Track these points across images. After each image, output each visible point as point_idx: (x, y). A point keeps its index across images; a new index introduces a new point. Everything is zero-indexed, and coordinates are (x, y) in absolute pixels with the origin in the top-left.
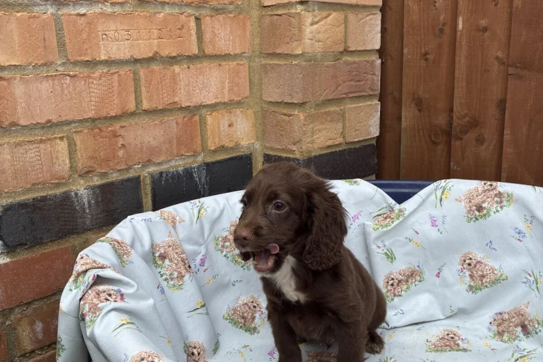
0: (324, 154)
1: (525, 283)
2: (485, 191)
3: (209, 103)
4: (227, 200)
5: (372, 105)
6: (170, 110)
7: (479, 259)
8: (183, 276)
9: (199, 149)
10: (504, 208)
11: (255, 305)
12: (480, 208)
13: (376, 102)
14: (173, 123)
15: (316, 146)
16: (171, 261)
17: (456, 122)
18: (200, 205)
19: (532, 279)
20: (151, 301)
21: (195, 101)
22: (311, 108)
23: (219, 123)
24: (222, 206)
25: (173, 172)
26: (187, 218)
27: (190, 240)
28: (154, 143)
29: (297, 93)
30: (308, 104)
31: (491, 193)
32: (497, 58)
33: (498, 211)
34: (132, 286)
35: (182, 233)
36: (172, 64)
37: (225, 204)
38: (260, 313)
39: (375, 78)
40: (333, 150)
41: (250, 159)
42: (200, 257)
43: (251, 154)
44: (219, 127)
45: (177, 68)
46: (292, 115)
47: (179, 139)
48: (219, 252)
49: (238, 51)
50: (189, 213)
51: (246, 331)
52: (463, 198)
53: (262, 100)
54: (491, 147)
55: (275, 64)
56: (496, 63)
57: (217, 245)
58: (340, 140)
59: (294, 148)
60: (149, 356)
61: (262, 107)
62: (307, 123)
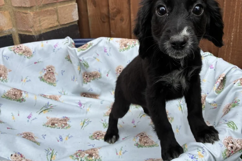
0: (49, 32)
5: (72, 5)
15: (43, 28)
17: (111, 11)
22: (37, 9)
29: (27, 1)
30: (35, 7)
40: (54, 29)
41: (11, 37)
43: (11, 34)
46: (27, 13)
53: (12, 6)
58: (56, 24)
59: (31, 30)
61: (13, 10)
62: (35, 17)
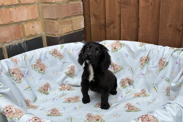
0: (66, 35)
1: (129, 70)
2: (116, 43)
3: (25, 20)
4: (34, 52)
6: (11, 24)
7: (116, 64)
8: (21, 79)
9: (23, 36)
10: (122, 48)
11: (48, 85)
12: (115, 48)
13: (82, 17)
14: (12, 28)
15: (63, 33)
16: (16, 74)
17: (107, 22)
18: (25, 55)
19: (130, 68)
20: (9, 89)
21: (19, 20)
22: (60, 20)
23: (29, 27)
24: (33, 55)
25: (14, 45)
26: (21, 60)
27: (22, 67)
28: (6, 36)
29: (55, 15)
31: (118, 43)
32: (118, 1)
33: (120, 49)
34: (2, 85)
35: (19, 65)
36: (9, 8)
37: (33, 54)
38: (49, 88)
39: (81, 9)
40: (69, 33)
41: (42, 38)
42: (26, 72)
43: (42, 36)
44: (29, 28)
45: (11, 9)
46: (54, 23)
47: (15, 33)
48: (34, 70)
49: (33, 2)
50: (21, 58)
51: (45, 94)
52: (110, 46)
53: (43, 17)
54: (118, 30)
55: (47, 6)
56: (117, 3)
57: (32, 67)
58: (71, 30)
59: (56, 34)
60: (9, 106)
61: (44, 20)
62: (59, 25)
